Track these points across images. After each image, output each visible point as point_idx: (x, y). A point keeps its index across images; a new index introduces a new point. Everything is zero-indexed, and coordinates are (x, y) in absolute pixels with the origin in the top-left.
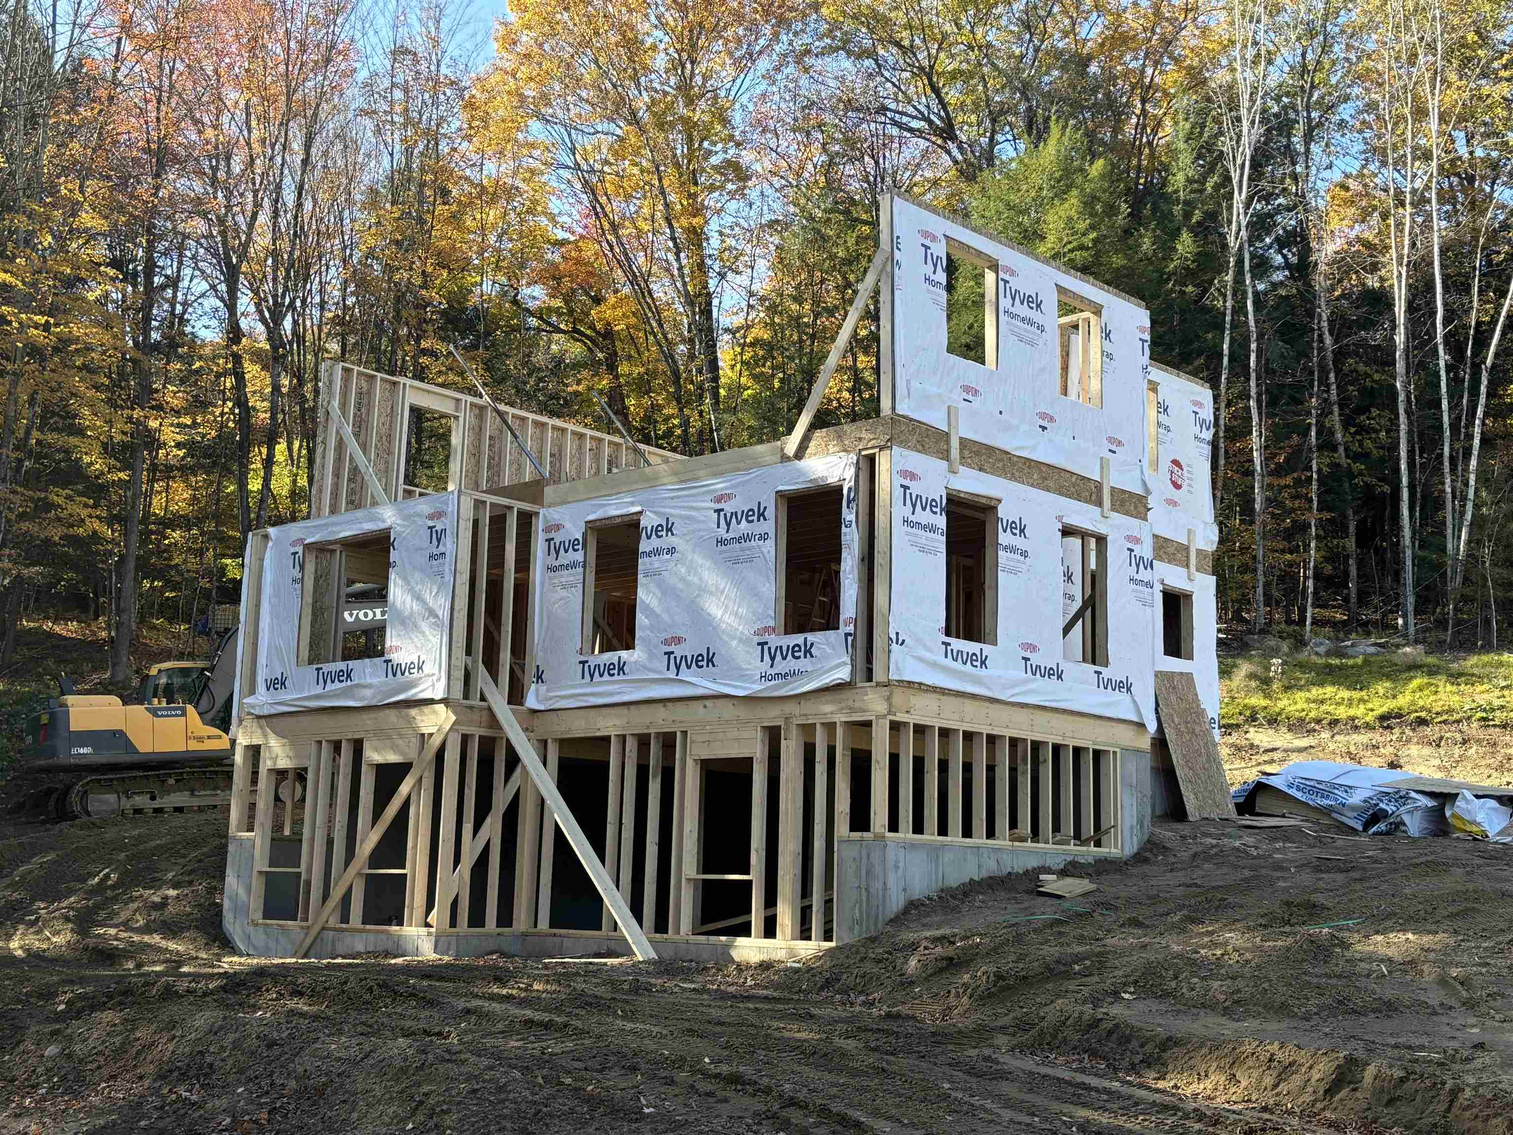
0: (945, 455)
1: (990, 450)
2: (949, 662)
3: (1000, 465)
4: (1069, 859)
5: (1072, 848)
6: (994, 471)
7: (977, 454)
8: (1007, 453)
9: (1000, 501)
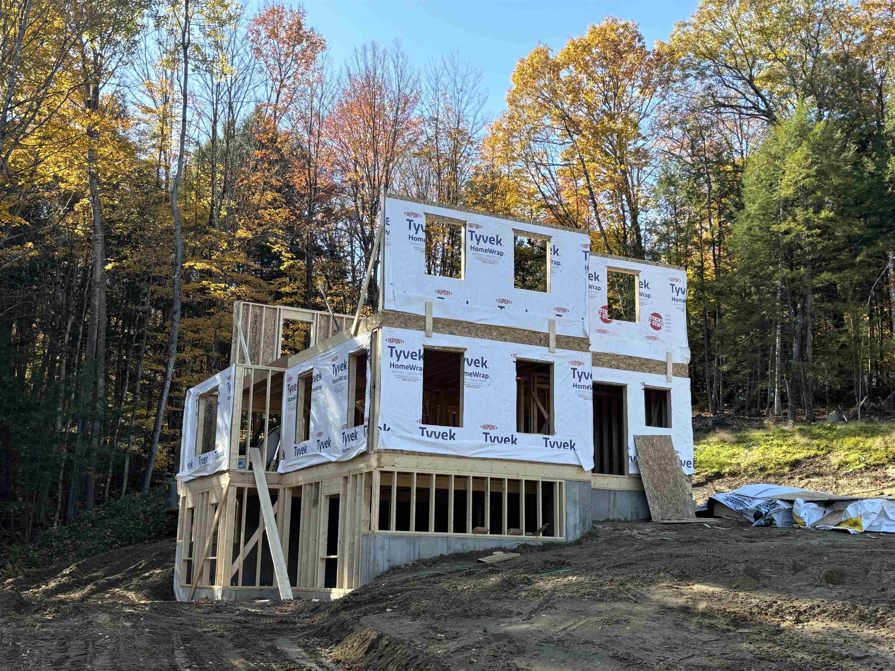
0: (423, 328)
1: (458, 323)
2: (425, 438)
3: (466, 330)
4: (521, 543)
5: (525, 537)
6: (461, 334)
7: (448, 325)
8: (472, 323)
9: (466, 349)
